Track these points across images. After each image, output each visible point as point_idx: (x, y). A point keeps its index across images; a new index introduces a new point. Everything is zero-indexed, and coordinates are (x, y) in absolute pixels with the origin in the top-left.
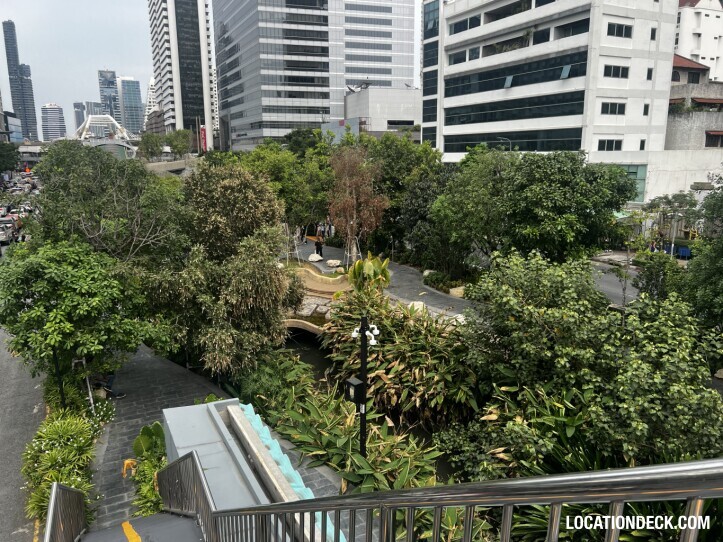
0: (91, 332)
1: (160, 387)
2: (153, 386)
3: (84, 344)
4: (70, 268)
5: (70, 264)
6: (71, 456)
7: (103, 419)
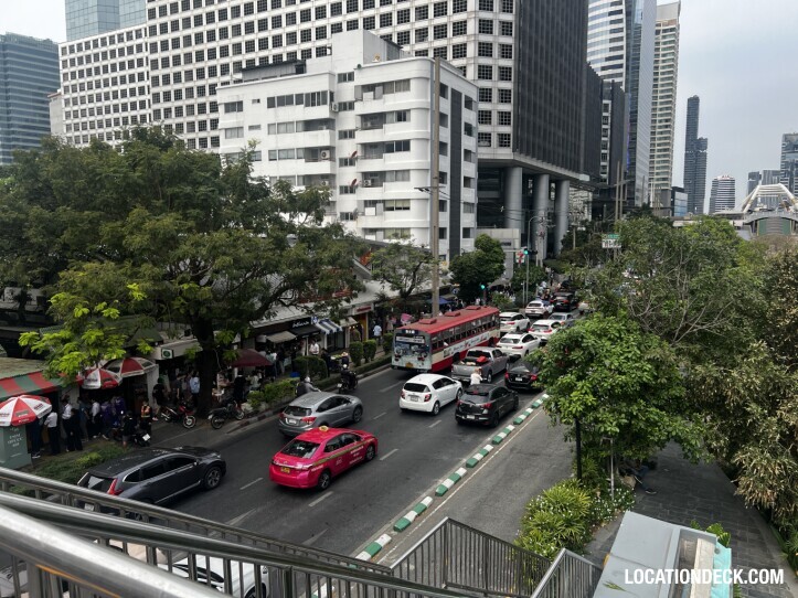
4: (608, 343)
7: (619, 507)
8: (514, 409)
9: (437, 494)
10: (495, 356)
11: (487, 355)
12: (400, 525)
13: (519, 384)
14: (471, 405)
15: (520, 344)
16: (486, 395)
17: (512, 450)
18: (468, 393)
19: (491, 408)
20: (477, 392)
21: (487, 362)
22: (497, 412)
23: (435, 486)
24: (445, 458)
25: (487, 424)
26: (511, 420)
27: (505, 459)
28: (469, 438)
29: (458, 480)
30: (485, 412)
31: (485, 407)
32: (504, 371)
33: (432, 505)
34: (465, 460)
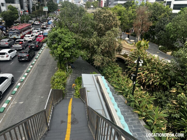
0: (68, 52)
1: (84, 68)
2: (82, 67)
3: (66, 55)
4: (64, 35)
5: (64, 34)
6: (61, 81)
7: (69, 73)
8: (34, 55)
9: (21, 82)
10: (25, 42)
11: (22, 41)
12: (13, 93)
13: (33, 48)
14: (23, 56)
15: (31, 37)
16: (27, 52)
17: (38, 66)
18: (21, 53)
19: (29, 56)
20: (23, 52)
21: (23, 43)
22: (30, 57)
23: (19, 80)
24: (19, 72)
25: (28, 60)
26: (34, 58)
27: (37, 68)
28: (24, 65)
29: (26, 77)
30: (27, 57)
31: (27, 56)
32: (28, 45)
33: (21, 85)
34: (25, 71)
